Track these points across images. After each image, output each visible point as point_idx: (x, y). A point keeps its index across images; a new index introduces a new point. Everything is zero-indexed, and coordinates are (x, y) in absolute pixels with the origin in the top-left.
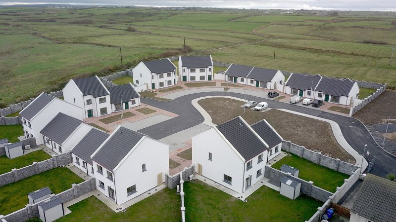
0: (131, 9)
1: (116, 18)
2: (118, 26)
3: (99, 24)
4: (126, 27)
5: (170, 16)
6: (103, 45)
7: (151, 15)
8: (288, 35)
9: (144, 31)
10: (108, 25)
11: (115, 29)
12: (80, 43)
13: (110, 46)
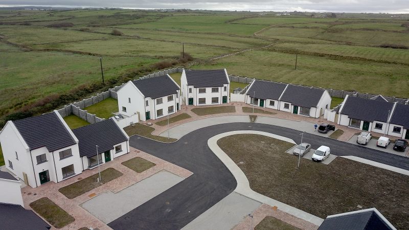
0: (117, 11)
1: (100, 21)
2: (101, 30)
3: (80, 28)
4: (110, 31)
5: (160, 18)
6: (80, 53)
7: (138, 18)
8: (295, 39)
9: (132, 35)
10: (90, 28)
11: (98, 33)
12: (53, 50)
13: (90, 54)
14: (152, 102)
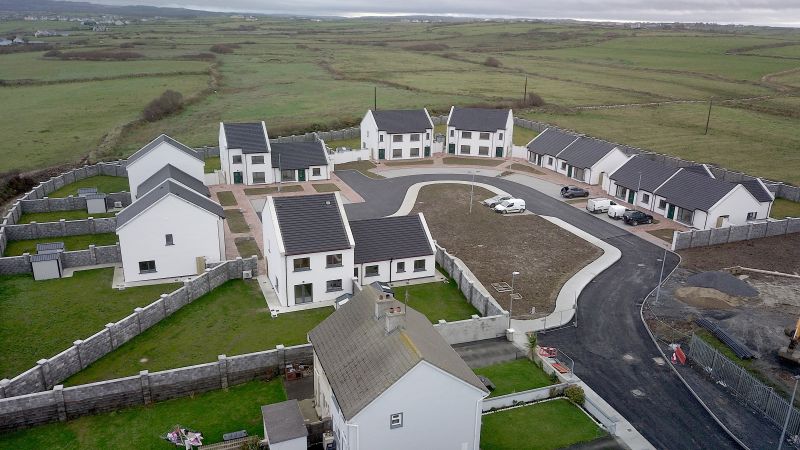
2: (478, 57)
5: (604, 41)
7: (565, 38)
10: (465, 54)
14: (388, 138)
